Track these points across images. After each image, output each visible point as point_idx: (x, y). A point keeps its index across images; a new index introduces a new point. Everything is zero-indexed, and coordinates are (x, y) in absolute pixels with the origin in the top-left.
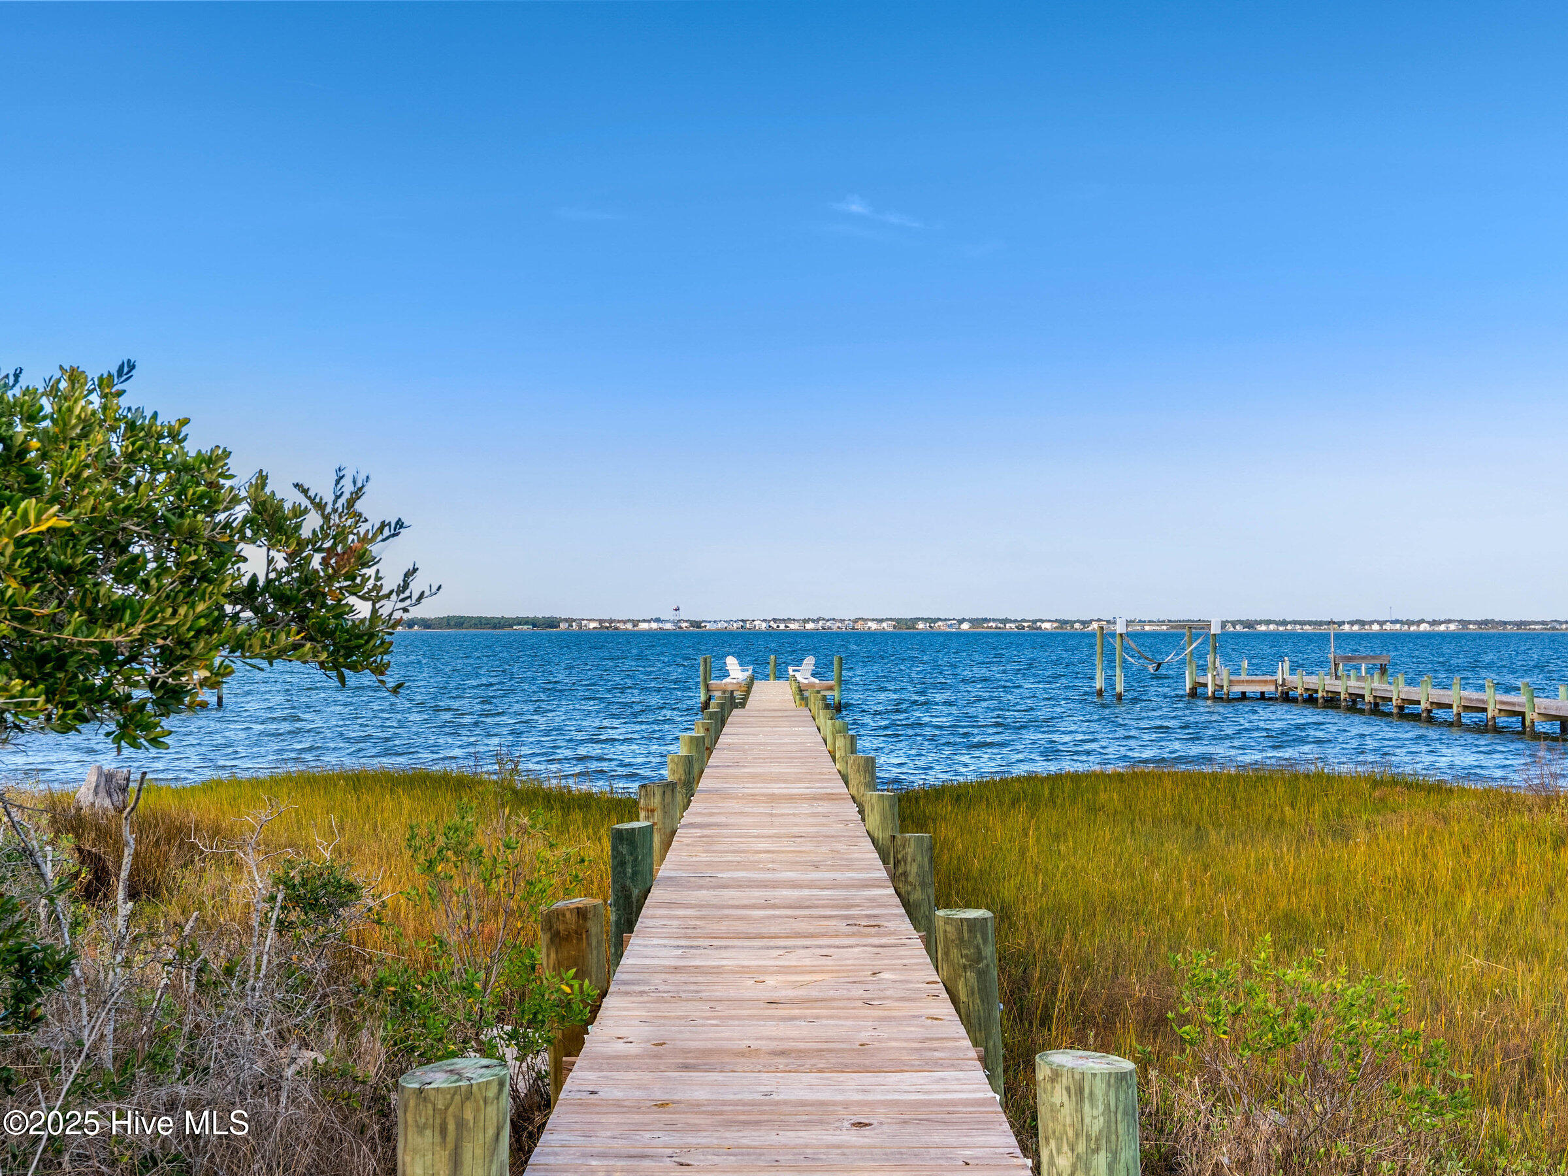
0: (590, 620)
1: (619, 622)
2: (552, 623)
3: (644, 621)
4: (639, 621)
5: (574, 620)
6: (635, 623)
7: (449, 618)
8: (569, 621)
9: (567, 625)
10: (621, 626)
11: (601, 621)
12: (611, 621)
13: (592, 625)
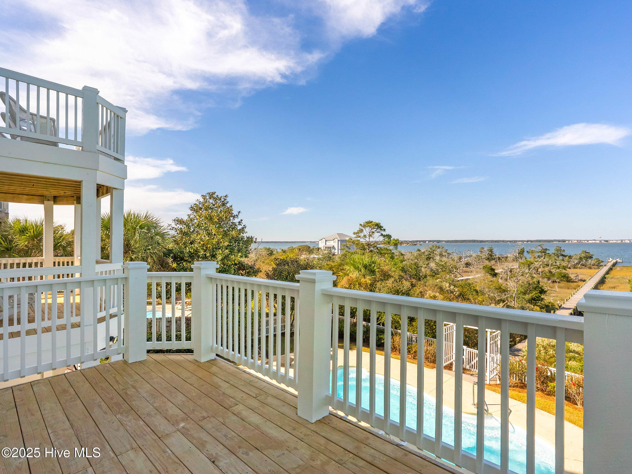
0: (574, 240)
1: (583, 240)
2: (564, 241)
3: (590, 240)
4: (589, 240)
5: (570, 240)
6: (588, 241)
7: (537, 240)
8: (569, 241)
9: (568, 241)
10: (584, 242)
11: (577, 240)
12: (580, 240)
13: (576, 241)
